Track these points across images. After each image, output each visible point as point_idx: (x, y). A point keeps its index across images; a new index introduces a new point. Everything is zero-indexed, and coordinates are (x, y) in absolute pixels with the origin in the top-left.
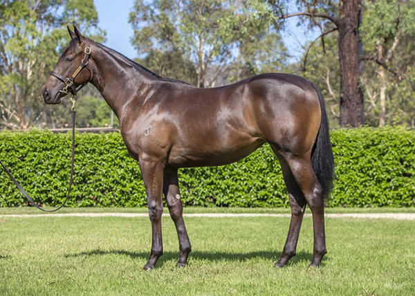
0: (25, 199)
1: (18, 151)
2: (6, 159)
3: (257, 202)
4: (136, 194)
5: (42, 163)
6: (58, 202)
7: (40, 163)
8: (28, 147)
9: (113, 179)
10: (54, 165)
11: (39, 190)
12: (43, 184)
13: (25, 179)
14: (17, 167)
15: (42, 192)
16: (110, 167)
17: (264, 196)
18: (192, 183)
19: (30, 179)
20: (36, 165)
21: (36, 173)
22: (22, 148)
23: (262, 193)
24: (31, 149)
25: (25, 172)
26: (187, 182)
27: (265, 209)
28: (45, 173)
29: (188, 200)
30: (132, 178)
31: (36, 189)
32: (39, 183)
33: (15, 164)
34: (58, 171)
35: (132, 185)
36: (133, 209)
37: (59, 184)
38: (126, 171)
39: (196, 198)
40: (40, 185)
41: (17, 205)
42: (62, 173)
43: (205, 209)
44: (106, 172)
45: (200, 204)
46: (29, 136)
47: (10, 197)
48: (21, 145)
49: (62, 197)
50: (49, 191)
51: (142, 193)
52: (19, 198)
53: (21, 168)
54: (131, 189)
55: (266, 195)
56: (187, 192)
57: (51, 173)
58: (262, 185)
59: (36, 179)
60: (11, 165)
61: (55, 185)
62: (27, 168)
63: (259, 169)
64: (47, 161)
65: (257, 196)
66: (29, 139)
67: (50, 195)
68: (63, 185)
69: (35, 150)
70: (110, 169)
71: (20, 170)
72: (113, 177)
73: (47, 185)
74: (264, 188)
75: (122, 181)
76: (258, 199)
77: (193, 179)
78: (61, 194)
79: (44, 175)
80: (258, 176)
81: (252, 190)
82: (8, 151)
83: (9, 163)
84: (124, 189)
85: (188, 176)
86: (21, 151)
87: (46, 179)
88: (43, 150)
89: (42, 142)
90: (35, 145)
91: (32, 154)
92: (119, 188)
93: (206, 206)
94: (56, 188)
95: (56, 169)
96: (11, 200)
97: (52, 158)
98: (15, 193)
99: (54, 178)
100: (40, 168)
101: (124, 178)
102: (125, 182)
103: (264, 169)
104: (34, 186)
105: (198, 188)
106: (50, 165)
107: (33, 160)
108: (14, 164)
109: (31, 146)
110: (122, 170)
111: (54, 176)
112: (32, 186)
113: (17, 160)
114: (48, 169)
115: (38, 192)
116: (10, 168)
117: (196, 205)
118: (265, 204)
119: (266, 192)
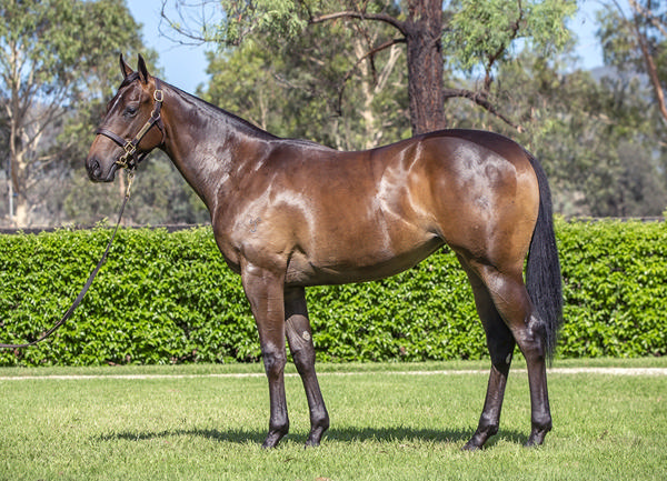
4: (92, 343)
9: (50, 317)
16: (44, 295)
17: (323, 343)
18: (194, 320)
23: (319, 337)
26: (184, 319)
29: (186, 352)
30: (86, 314)
35: (86, 325)
36: (87, 369)
39: (200, 347)
43: (219, 366)
44: (38, 304)
45: (207, 359)
51: (104, 341)
54: (83, 334)
55: (327, 340)
56: (184, 338)
58: (320, 322)
63: (314, 294)
70: (44, 298)
72: (51, 312)
74: (323, 326)
77: (196, 314)
80: (313, 307)
84: (71, 334)
85: (186, 309)
92: (62, 331)
93: (218, 361)
102: (72, 321)
103: (323, 295)
105: (205, 330)
110: (67, 299)
117: (200, 360)
118: (326, 357)
119: (328, 335)
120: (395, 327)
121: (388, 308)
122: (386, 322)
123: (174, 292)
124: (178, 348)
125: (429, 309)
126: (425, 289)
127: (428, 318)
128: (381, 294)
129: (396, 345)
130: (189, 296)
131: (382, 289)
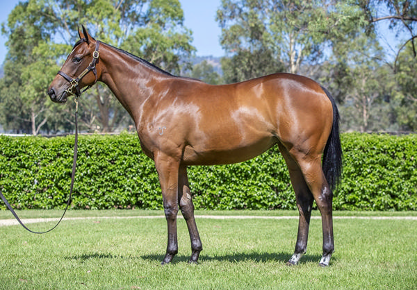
0: (116, 202)
1: (108, 155)
2: (96, 162)
3: (345, 206)
4: (225, 198)
5: (132, 167)
6: (148, 206)
7: (130, 166)
8: (118, 151)
9: (203, 183)
10: (145, 168)
11: (130, 193)
12: (133, 188)
13: (116, 182)
14: (107, 170)
15: (132, 195)
16: (199, 171)
17: (351, 200)
18: (281, 186)
19: (120, 182)
20: (127, 168)
21: (126, 176)
22: (112, 151)
23: (350, 196)
24: (121, 152)
25: (116, 175)
26: (275, 185)
27: (352, 212)
28: (134, 176)
29: (276, 204)
30: (222, 182)
31: (126, 193)
32: (129, 186)
33: (106, 167)
34: (148, 174)
35: (221, 188)
36: (222, 212)
37: (149, 187)
38: (215, 175)
39: (284, 201)
40: (130, 189)
41: (107, 208)
42: (152, 176)
43: (293, 211)
44: (196, 176)
45: (288, 208)
46: (120, 139)
47: (100, 200)
48: (111, 148)
49: (152, 200)
50: (139, 194)
51: (232, 197)
52: (109, 201)
53: (112, 171)
54: (220, 192)
55: (354, 198)
56: (275, 196)
57: (141, 177)
58: (350, 189)
59: (126, 182)
60: (101, 168)
61: (146, 188)
62: (117, 171)
63: (347, 172)
64: (137, 165)
65: (345, 200)
66: (119, 142)
67: (139, 199)
68: (153, 188)
69: (125, 153)
70: (199, 173)
71: (110, 173)
72: (203, 180)
73: (137, 188)
74: (352, 190)
75: (211, 184)
76: (346, 203)
77: (282, 183)
78: (151, 197)
79: (134, 178)
80: (346, 180)
81: (340, 194)
82: (98, 154)
83: (99, 167)
84: (214, 192)
85: (277, 181)
86: (112, 154)
87: (136, 182)
88: (134, 153)
89: (133, 145)
90: (125, 149)
91: (122, 157)
92: (209, 191)
93: (293, 209)
94: (146, 191)
95: (146, 172)
96: (101, 203)
97: (142, 161)
98: (106, 197)
99: (144, 181)
100: (131, 171)
101: (213, 182)
102: (215, 186)
103: (352, 173)
104: (124, 190)
105: (287, 192)
106: (140, 168)
107: (123, 163)
108: (104, 167)
109: (122, 150)
110: (212, 173)
111: (144, 178)
112: (122, 189)
113: (108, 163)
114: (138, 172)
115: (128, 195)
116: (100, 171)
117: (284, 209)
118: (354, 207)
119: (354, 196)
120: (392, 191)
121: (388, 181)
122: (387, 189)
123: (270, 171)
124: (272, 201)
125: (411, 182)
126: (409, 171)
127: (410, 188)
128: (384, 173)
129: (393, 203)
130: (278, 173)
131: (386, 170)
